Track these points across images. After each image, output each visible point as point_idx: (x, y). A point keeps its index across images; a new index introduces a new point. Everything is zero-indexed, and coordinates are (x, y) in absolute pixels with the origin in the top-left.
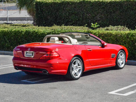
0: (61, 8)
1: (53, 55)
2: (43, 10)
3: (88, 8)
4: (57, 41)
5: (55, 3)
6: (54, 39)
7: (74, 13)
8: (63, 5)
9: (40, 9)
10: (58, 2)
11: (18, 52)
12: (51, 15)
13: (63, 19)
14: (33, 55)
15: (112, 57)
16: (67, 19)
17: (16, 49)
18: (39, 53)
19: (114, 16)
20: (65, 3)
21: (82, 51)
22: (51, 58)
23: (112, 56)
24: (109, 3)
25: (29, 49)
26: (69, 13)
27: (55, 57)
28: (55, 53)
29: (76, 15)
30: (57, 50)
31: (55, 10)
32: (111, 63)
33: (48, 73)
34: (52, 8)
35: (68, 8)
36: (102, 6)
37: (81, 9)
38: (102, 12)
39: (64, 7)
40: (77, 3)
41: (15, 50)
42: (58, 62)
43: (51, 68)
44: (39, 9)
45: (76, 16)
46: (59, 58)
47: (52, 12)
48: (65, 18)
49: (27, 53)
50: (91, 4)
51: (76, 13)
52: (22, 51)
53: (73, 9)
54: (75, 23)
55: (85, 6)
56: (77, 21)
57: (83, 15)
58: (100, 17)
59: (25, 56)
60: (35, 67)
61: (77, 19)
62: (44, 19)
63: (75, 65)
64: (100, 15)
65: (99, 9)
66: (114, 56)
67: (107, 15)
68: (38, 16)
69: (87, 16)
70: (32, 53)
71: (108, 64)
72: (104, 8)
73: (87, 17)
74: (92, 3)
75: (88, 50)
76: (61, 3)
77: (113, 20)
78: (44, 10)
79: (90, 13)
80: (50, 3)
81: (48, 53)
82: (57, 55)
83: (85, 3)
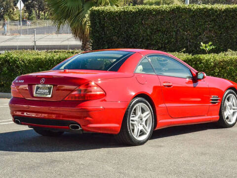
0: (137, 22)
1: (91, 92)
2: (104, 24)
3: (187, 21)
5: (127, 12)
7: (160, 30)
8: (141, 16)
9: (100, 23)
10: (131, 11)
11: (21, 87)
12: (118, 34)
13: (140, 40)
14: (50, 92)
15: (212, 103)
16: (147, 40)
17: (17, 82)
18: (63, 88)
19: (233, 34)
20: (145, 12)
21: (155, 88)
22: (86, 99)
23: (212, 100)
24: (223, 12)
25: (43, 81)
26: (152, 29)
27: (96, 97)
28: (95, 88)
29: (163, 32)
30: (100, 82)
31: (126, 24)
32: (211, 115)
33: (82, 130)
34: (120, 22)
35: (149, 22)
36: (212, 17)
37: (173, 22)
38: (211, 27)
39: (142, 20)
40: (166, 11)
41: (15, 83)
42: (101, 107)
43: (88, 118)
44: (98, 24)
45: (165, 36)
46: (103, 99)
47: (120, 28)
48: (144, 39)
49: (38, 88)
50: (191, 13)
51: (164, 29)
52: (29, 85)
53: (158, 23)
54: (162, 47)
55: (180, 17)
56: (165, 44)
57: (177, 34)
58: (207, 37)
59: (35, 95)
60: (54, 116)
61: (165, 40)
62: (107, 42)
64: (207, 33)
65: (206, 22)
66: (217, 100)
67: (221, 33)
68: (94, 36)
69: (184, 34)
70: (50, 89)
71: (204, 116)
72: (214, 20)
73: (185, 37)
74: (194, 12)
75: (164, 84)
76: (137, 12)
77: (231, 41)
78: (106, 25)
79: (189, 30)
80: (117, 12)
81: (82, 88)
82: (100, 91)
83: (180, 12)
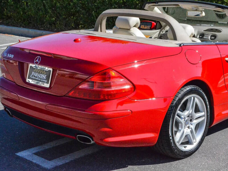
4: (134, 26)
6: (127, 22)
25: (38, 60)
52: (20, 63)
59: (27, 79)
63: (186, 113)
75: (227, 59)
81: (96, 79)
